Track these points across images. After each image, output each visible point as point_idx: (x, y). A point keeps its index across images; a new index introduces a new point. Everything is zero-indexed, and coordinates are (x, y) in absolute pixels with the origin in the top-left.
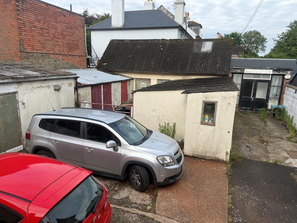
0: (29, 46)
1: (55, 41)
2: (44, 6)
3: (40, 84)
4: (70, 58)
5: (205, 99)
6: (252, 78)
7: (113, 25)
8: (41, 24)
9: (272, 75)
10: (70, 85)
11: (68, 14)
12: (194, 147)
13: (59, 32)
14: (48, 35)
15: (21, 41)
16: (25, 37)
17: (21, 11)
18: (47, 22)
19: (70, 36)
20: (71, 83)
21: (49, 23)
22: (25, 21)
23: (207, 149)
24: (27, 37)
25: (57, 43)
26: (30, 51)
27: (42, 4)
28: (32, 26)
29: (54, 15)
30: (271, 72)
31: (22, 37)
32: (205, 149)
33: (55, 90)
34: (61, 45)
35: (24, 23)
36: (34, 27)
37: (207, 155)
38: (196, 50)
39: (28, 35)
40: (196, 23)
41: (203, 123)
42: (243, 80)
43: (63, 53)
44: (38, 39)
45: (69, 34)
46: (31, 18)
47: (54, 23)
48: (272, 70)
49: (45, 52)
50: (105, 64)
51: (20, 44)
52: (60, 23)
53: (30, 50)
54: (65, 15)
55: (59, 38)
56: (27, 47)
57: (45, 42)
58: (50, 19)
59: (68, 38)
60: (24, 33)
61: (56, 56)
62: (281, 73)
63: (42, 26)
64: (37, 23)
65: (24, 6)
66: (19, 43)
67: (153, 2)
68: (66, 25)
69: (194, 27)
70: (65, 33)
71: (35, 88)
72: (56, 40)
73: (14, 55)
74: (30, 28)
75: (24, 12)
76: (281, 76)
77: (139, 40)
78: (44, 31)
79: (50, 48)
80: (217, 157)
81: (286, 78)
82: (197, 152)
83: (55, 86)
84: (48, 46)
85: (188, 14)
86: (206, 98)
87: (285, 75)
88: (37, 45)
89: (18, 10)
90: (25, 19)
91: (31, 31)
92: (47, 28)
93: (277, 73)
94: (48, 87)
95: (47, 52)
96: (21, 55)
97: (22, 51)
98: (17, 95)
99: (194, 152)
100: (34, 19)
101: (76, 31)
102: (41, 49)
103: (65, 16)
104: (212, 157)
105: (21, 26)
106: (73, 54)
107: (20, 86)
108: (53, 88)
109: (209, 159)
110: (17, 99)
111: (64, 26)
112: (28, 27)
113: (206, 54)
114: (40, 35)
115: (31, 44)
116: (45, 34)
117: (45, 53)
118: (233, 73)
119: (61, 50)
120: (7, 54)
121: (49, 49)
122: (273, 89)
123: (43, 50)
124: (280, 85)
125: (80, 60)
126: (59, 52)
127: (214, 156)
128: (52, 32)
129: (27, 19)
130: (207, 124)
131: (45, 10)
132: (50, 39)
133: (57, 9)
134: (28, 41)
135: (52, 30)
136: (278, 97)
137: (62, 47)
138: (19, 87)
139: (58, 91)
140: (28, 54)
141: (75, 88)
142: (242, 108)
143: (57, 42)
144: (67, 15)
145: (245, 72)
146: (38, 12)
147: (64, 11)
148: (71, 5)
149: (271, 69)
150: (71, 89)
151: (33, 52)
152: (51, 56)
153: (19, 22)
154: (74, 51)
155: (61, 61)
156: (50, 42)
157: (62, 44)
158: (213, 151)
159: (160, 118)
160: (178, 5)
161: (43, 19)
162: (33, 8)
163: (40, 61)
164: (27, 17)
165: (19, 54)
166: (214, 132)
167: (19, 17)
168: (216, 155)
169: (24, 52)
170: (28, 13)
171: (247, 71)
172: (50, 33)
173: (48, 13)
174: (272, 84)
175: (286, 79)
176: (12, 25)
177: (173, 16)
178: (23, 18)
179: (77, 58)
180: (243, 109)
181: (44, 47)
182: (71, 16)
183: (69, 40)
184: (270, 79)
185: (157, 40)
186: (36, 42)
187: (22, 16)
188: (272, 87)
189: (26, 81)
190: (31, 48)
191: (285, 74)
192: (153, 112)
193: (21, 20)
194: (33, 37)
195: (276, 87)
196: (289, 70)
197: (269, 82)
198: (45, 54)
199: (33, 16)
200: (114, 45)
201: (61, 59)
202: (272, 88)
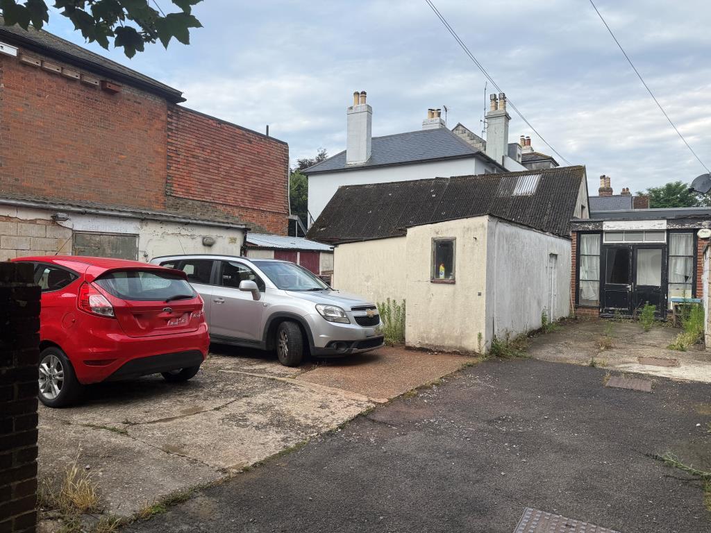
0: (181, 187)
1: (229, 184)
2: (215, 125)
3: (179, 230)
4: (255, 215)
5: (435, 236)
6: (624, 242)
7: (349, 163)
8: (206, 153)
9: (668, 231)
10: (233, 240)
11: (258, 139)
12: (422, 330)
13: (237, 168)
14: (217, 172)
15: (169, 178)
16: (176, 172)
17: (174, 131)
18: (217, 150)
19: (258, 176)
20: (235, 239)
21: (221, 151)
22: (179, 146)
23: (444, 332)
24: (179, 173)
25: (232, 187)
26: (181, 196)
27: (211, 121)
28: (189, 155)
29: (231, 139)
30: (663, 225)
31: (171, 171)
32: (442, 331)
33: (204, 244)
34: (239, 191)
35: (178, 149)
36: (193, 156)
37: (446, 343)
38: (502, 193)
39: (181, 170)
40: (542, 155)
41: (435, 279)
42: (604, 247)
43: (242, 206)
44: (199, 177)
45: (257, 172)
46: (189, 142)
47: (229, 153)
48: (665, 222)
49: (208, 200)
50: (322, 229)
51: (166, 182)
52: (241, 154)
53: (181, 193)
54: (252, 140)
55: (236, 179)
56: (178, 189)
57: (211, 183)
58: (222, 145)
59: (254, 179)
60: (174, 165)
61: (229, 209)
62: (687, 226)
63: (208, 157)
64: (198, 151)
65: (181, 123)
66: (164, 181)
67: (441, 120)
68: (253, 157)
69: (538, 164)
70: (249, 170)
71: (169, 235)
72: (230, 181)
73: (154, 199)
74: (187, 158)
75: (179, 133)
76: (691, 234)
77: (392, 183)
78: (211, 164)
79: (218, 193)
80: (463, 346)
81: (702, 237)
82: (428, 339)
83: (204, 238)
84: (215, 190)
85: (529, 140)
86: (437, 233)
87: (698, 230)
88: (196, 186)
89: (170, 130)
90: (179, 143)
91: (188, 163)
92: (216, 159)
93: (677, 227)
94: (192, 237)
95: (213, 201)
96: (165, 201)
97: (169, 194)
98: (137, 239)
99: (423, 338)
100: (194, 144)
101: (271, 168)
102: (202, 194)
103: (250, 142)
104: (456, 348)
105: (172, 155)
106: (261, 209)
107: (144, 227)
108: (199, 240)
109: (449, 351)
110: (137, 246)
111: (247, 158)
112: (183, 157)
113: (524, 199)
114: (202, 172)
115: (185, 184)
116: (211, 170)
117: (207, 202)
118: (579, 233)
119: (238, 200)
120: (142, 198)
121: (217, 196)
122: (676, 264)
123: (206, 197)
124: (691, 253)
125: (275, 220)
126: (234, 202)
127: (458, 346)
128: (225, 168)
129: (184, 144)
130: (443, 282)
131: (214, 130)
132: (220, 179)
133: (237, 130)
134: (180, 180)
135: (225, 165)
136: (690, 281)
137: (241, 195)
138: (142, 228)
139: (209, 248)
140: (178, 201)
141: (242, 248)
142: (608, 308)
143: (233, 184)
144: (256, 141)
145: (605, 228)
146: (202, 133)
147: (251, 133)
148: (267, 127)
149: (663, 218)
150: (235, 249)
151: (186, 197)
152: (219, 207)
153: (169, 147)
154: (265, 204)
155: (237, 219)
156: (219, 184)
157: (243, 189)
158: (456, 334)
159: (381, 292)
160: (493, 121)
161: (209, 144)
162: (195, 128)
163: (199, 214)
164: (183, 141)
165: (162, 199)
166: (453, 296)
167: (169, 140)
168: (461, 343)
169: (171, 196)
170: (185, 134)
171: (608, 226)
172: (220, 169)
173: (220, 135)
174: (672, 253)
175: (702, 239)
176: (157, 152)
177: (484, 143)
178: (176, 142)
179: (270, 217)
180: (611, 310)
181: (208, 192)
182: (262, 143)
183: (256, 183)
184: (665, 241)
185: (426, 180)
186: (194, 183)
187: (174, 138)
188: (673, 258)
189: (154, 220)
190: (184, 191)
191: (697, 227)
192: (368, 282)
193: (172, 144)
194: (190, 173)
195: (683, 259)
196: (705, 219)
197: (665, 248)
198: (208, 204)
199: (193, 140)
200: (343, 195)
201: (237, 215)
202: (672, 261)
